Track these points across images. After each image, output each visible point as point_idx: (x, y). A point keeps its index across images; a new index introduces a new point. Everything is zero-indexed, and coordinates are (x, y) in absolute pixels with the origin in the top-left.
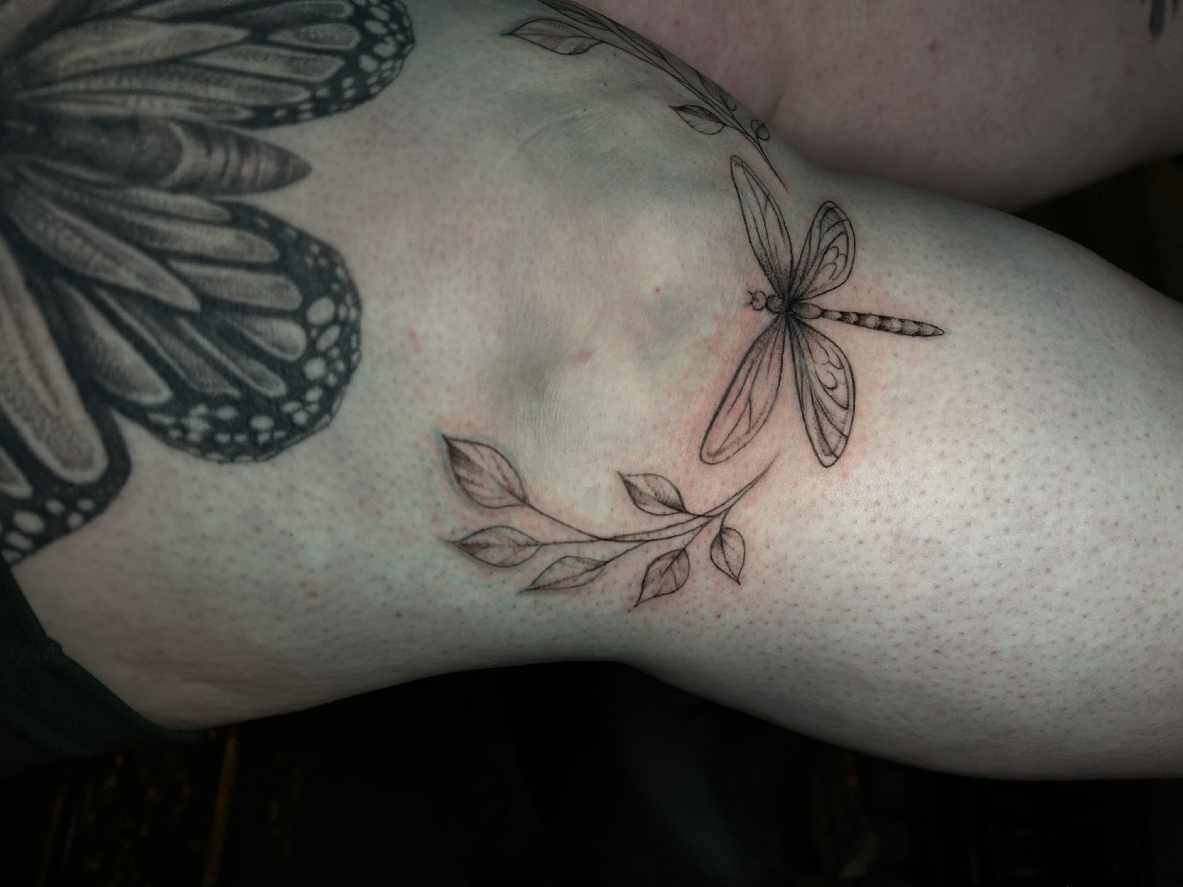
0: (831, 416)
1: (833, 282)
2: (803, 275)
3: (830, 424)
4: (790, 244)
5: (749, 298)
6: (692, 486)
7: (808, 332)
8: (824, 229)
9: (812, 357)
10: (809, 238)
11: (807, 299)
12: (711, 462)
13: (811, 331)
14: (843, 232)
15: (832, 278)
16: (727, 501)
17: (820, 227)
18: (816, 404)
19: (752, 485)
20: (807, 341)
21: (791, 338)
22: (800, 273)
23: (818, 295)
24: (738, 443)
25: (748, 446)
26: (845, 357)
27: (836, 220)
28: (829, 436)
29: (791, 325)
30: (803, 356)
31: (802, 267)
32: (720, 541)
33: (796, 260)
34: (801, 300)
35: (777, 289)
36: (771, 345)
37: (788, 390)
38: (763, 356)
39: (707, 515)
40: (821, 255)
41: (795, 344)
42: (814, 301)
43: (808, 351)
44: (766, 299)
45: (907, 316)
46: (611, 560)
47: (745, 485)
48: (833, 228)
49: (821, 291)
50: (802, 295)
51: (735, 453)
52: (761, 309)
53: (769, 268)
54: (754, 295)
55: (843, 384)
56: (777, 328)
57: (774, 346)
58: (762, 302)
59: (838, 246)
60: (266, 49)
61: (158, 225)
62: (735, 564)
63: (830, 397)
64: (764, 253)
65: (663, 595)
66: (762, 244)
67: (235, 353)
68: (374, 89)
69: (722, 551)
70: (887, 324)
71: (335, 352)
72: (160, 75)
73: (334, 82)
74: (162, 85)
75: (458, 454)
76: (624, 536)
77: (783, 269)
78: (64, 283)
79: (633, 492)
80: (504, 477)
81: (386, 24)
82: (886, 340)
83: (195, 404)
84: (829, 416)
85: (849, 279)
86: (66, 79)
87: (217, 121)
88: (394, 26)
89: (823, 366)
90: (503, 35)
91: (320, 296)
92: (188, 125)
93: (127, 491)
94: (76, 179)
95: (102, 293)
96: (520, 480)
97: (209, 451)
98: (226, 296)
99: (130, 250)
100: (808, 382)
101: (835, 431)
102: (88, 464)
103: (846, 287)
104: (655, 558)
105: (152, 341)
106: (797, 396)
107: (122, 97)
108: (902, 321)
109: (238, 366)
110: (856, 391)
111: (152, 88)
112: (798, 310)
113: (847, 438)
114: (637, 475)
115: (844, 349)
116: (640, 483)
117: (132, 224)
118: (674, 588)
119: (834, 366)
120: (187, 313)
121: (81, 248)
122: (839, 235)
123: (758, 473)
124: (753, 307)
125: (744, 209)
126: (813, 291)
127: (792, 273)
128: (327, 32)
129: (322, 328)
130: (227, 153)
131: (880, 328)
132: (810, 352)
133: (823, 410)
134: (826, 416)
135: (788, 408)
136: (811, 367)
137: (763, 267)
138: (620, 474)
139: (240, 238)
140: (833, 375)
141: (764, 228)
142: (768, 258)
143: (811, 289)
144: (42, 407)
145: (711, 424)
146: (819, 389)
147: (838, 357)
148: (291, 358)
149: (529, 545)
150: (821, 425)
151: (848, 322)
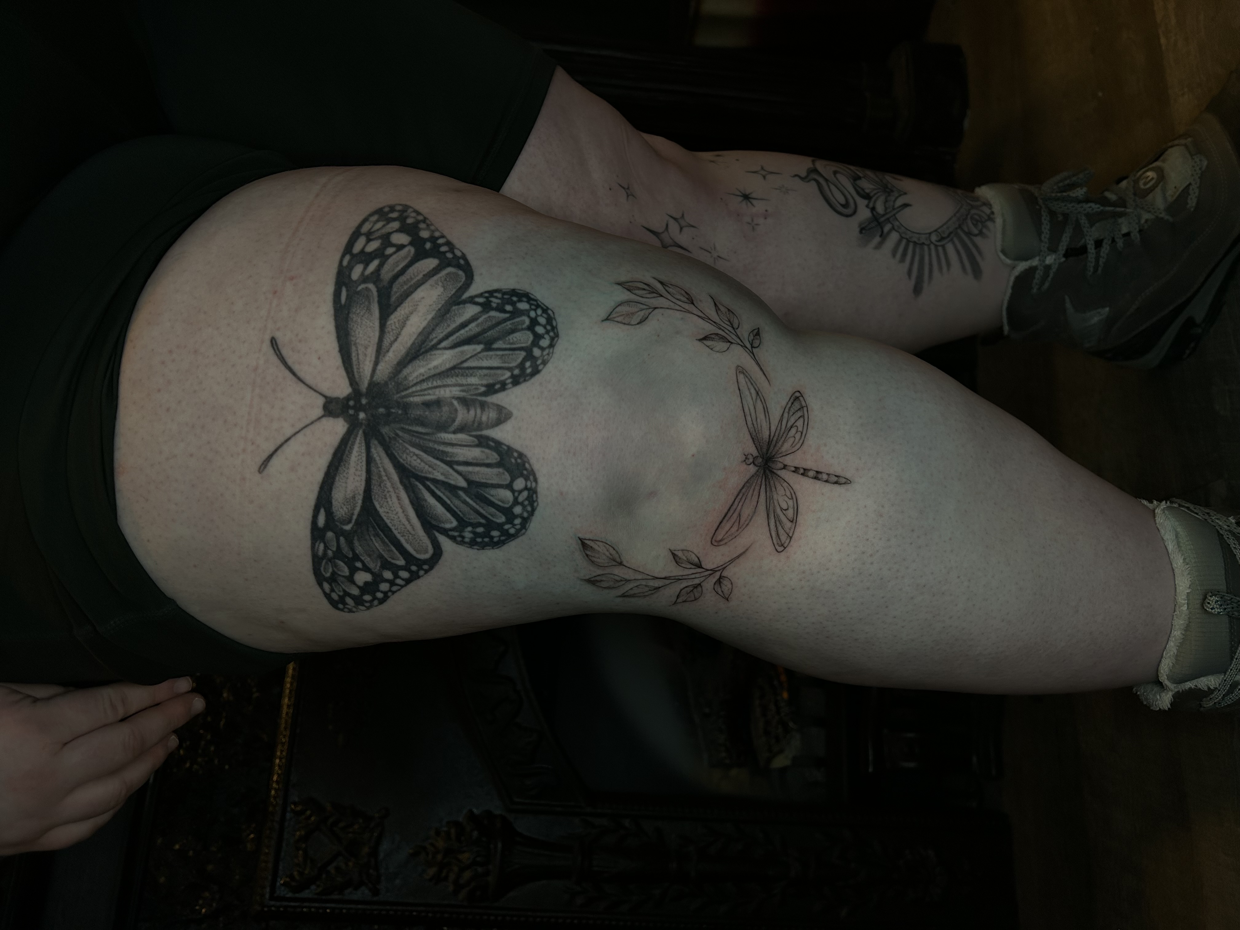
1: (792, 449)
2: (776, 444)
3: (782, 529)
4: (770, 423)
5: (744, 458)
6: (706, 556)
7: (775, 477)
8: (791, 413)
9: (776, 490)
10: (781, 420)
11: (776, 458)
12: (717, 545)
13: (777, 477)
14: (802, 415)
15: (792, 446)
16: (724, 564)
17: (789, 413)
18: (776, 517)
19: (738, 557)
20: (774, 482)
21: (765, 481)
22: (774, 443)
23: (783, 456)
24: (732, 536)
25: (737, 537)
26: (794, 493)
27: (799, 407)
28: (781, 536)
29: (766, 473)
30: (771, 490)
31: (775, 439)
32: (719, 582)
33: (772, 434)
34: (773, 459)
35: (760, 452)
36: (754, 484)
37: (762, 508)
38: (749, 491)
39: (713, 570)
40: (787, 431)
41: (767, 484)
42: (780, 459)
44: (754, 458)
45: (831, 472)
46: (662, 587)
47: (735, 557)
48: (797, 412)
49: (785, 454)
50: (774, 456)
51: (730, 541)
52: (750, 464)
53: (756, 440)
54: (747, 456)
55: (791, 508)
56: (758, 475)
57: (756, 485)
58: (751, 460)
59: (798, 425)
60: (491, 353)
61: (449, 449)
62: (726, 592)
63: (784, 514)
64: (753, 430)
65: (688, 601)
66: (753, 425)
67: (482, 504)
68: (540, 367)
69: (721, 587)
70: (820, 476)
71: (526, 503)
72: (448, 376)
73: (521, 365)
74: (449, 381)
75: (586, 545)
76: (670, 577)
77: (764, 440)
78: (414, 480)
79: (676, 558)
80: (610, 554)
81: (545, 327)
82: (818, 484)
83: (467, 527)
84: (782, 525)
85: (802, 447)
86: (413, 386)
87: (471, 395)
88: (549, 328)
89: (782, 497)
90: (603, 321)
91: (519, 477)
92: (459, 399)
93: (440, 562)
94: (417, 432)
95: (428, 483)
96: (619, 555)
97: (473, 546)
98: (478, 480)
99: (438, 463)
100: (773, 504)
101: (785, 533)
102: (426, 552)
103: (799, 451)
104: (684, 586)
105: (449, 502)
106: (766, 512)
107: (434, 390)
108: (828, 474)
109: (484, 510)
110: (798, 512)
111: (445, 383)
112: (770, 464)
113: (791, 538)
114: (678, 550)
115: (794, 488)
116: (680, 554)
117: (439, 450)
118: (693, 599)
119: (788, 497)
120: (462, 489)
121: (420, 464)
122: (799, 418)
123: (742, 551)
124: (746, 462)
125: (744, 403)
126: (781, 453)
127: (770, 442)
128: (518, 337)
129: (520, 492)
130: (476, 411)
131: (816, 478)
132: (776, 489)
133: (779, 521)
134: (781, 525)
135: (760, 519)
136: (775, 496)
137: (753, 439)
138: (670, 550)
139: (482, 452)
140: (787, 502)
141: (755, 414)
142: (756, 434)
143: (780, 451)
144: (408, 531)
145: (718, 527)
146: (778, 510)
147: (790, 493)
148: (507, 506)
149: (621, 581)
150: (778, 529)
151: (798, 474)
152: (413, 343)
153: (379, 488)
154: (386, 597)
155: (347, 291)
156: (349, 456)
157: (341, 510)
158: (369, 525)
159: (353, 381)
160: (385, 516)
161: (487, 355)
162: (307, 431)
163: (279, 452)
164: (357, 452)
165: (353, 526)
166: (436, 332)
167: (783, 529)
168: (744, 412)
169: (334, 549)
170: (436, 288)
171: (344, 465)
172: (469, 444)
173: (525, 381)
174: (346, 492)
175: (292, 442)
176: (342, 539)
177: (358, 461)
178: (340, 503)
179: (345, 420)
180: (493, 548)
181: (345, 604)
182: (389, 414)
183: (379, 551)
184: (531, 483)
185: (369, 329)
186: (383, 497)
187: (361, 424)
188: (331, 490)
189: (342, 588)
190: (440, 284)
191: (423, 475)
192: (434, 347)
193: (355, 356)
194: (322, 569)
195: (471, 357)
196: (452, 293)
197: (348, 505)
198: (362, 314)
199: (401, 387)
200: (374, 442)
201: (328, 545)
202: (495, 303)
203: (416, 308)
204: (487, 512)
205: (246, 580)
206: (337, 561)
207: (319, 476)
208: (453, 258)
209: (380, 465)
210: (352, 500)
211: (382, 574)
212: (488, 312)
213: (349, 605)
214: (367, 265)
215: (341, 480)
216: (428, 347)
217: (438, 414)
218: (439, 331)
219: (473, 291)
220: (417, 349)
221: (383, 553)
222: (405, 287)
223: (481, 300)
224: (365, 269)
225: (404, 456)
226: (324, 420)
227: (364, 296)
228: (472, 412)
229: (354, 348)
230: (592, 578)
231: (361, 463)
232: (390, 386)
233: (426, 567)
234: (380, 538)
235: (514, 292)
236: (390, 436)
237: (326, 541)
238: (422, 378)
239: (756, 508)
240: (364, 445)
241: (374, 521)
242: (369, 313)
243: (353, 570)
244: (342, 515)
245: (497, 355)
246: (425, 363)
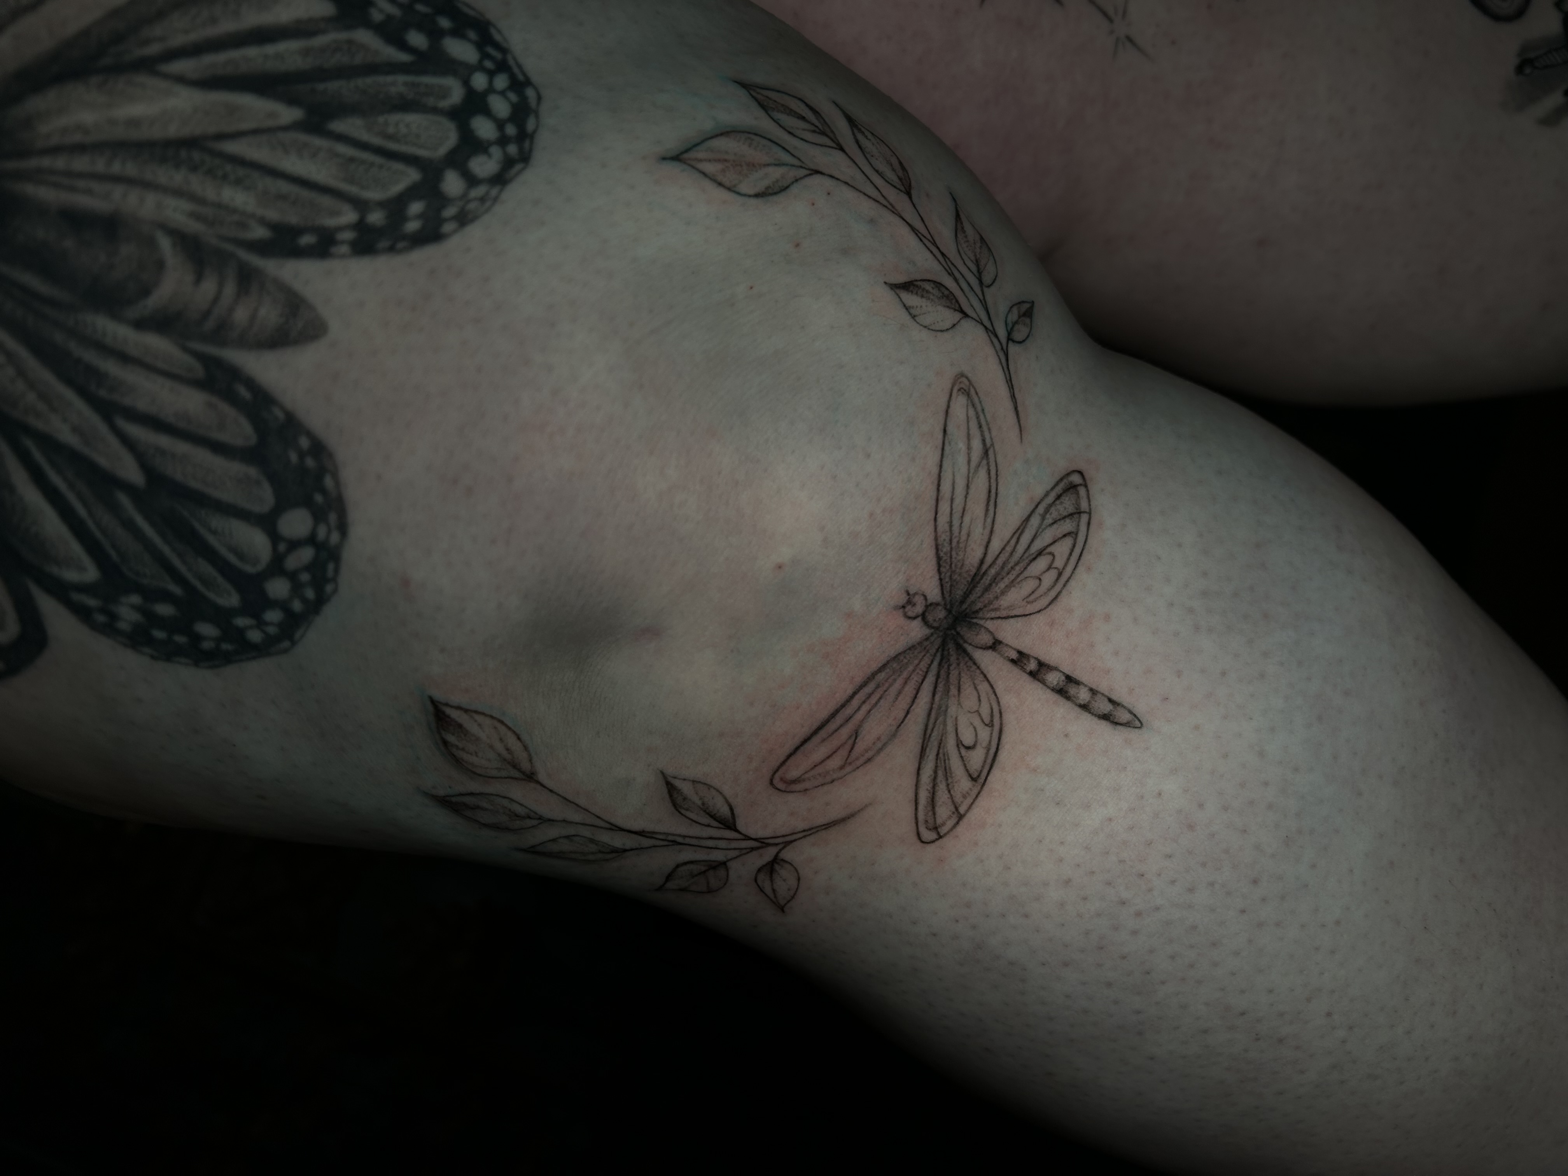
0: (952, 782)
1: (1026, 606)
2: (990, 585)
3: (946, 792)
4: (992, 532)
5: (903, 599)
6: (751, 807)
7: (966, 662)
8: (1049, 520)
9: (958, 697)
10: (1019, 531)
11: (980, 618)
12: (783, 789)
13: (970, 663)
14: (1073, 532)
15: (1028, 600)
16: (792, 834)
17: (1043, 517)
18: (940, 761)
19: (828, 826)
20: (960, 674)
21: (940, 664)
22: (987, 580)
23: (999, 618)
24: (826, 776)
25: (835, 783)
26: (1001, 713)
27: (1071, 509)
28: (941, 805)
29: (946, 648)
30: (948, 692)
31: (993, 571)
32: (771, 868)
33: (989, 560)
34: (972, 618)
35: (947, 595)
36: (911, 668)
37: (914, 727)
38: (895, 680)
39: (762, 840)
40: (1026, 561)
41: (943, 675)
42: (989, 624)
43: (957, 688)
44: (927, 606)
45: (1102, 688)
46: (632, 850)
47: (819, 824)
48: (1062, 522)
49: (1004, 613)
50: (977, 612)
51: (817, 787)
52: (915, 618)
53: (947, 563)
54: (912, 597)
55: (983, 747)
56: (927, 648)
57: (914, 671)
58: (919, 609)
59: (1055, 554)
62: (782, 892)
63: (962, 757)
64: (948, 538)
65: (689, 891)
66: (951, 525)
67: (181, 546)
68: (448, 227)
69: (772, 879)
70: (1070, 689)
71: (305, 577)
72: (164, 161)
74: (164, 175)
75: (446, 717)
76: (656, 833)
77: (965, 568)
79: (674, 795)
80: (508, 751)
81: (500, 126)
82: (1063, 707)
83: (128, 592)
84: (950, 780)
85: (1050, 608)
86: (44, 152)
87: (219, 237)
88: (511, 130)
89: (970, 715)
90: (664, 160)
91: (298, 504)
92: (179, 235)
93: (43, 661)
95: (31, 445)
96: (531, 757)
97: (141, 645)
98: (178, 477)
99: (70, 394)
100: (941, 728)
101: (950, 803)
103: (1040, 619)
104: (688, 859)
105: (82, 513)
106: (921, 741)
107: (108, 185)
108: (1093, 692)
109: (183, 561)
110: (996, 762)
111: (149, 176)
112: (963, 630)
113: (961, 817)
114: (684, 779)
115: (1003, 702)
116: (685, 788)
118: (703, 890)
119: (983, 721)
120: (129, 488)
122: (1064, 536)
123: (840, 816)
124: (907, 610)
125: (945, 467)
127: (977, 578)
128: (413, 126)
129: (295, 545)
130: (221, 285)
131: (1061, 692)
132: (959, 691)
133: (945, 769)
134: (947, 779)
135: (903, 755)
136: (953, 710)
137: (939, 559)
138: (663, 774)
139: (211, 405)
140: (975, 730)
141: (963, 501)
142: (951, 548)
143: (994, 606)
145: (797, 749)
147: (992, 709)
148: (249, 569)
149: (529, 817)
150: (937, 788)
151: (1023, 669)
161: (304, 144)
166: (166, 23)
167: (949, 792)
168: (938, 490)
172: (176, 371)
173: (392, 249)
180: (200, 664)
184: (329, 530)
191: (17, 416)
192: (148, 65)
195: (254, 131)
202: (382, 11)
204: (191, 571)
216: (128, 58)
217: (103, 258)
218: (177, 25)
230: (453, 796)
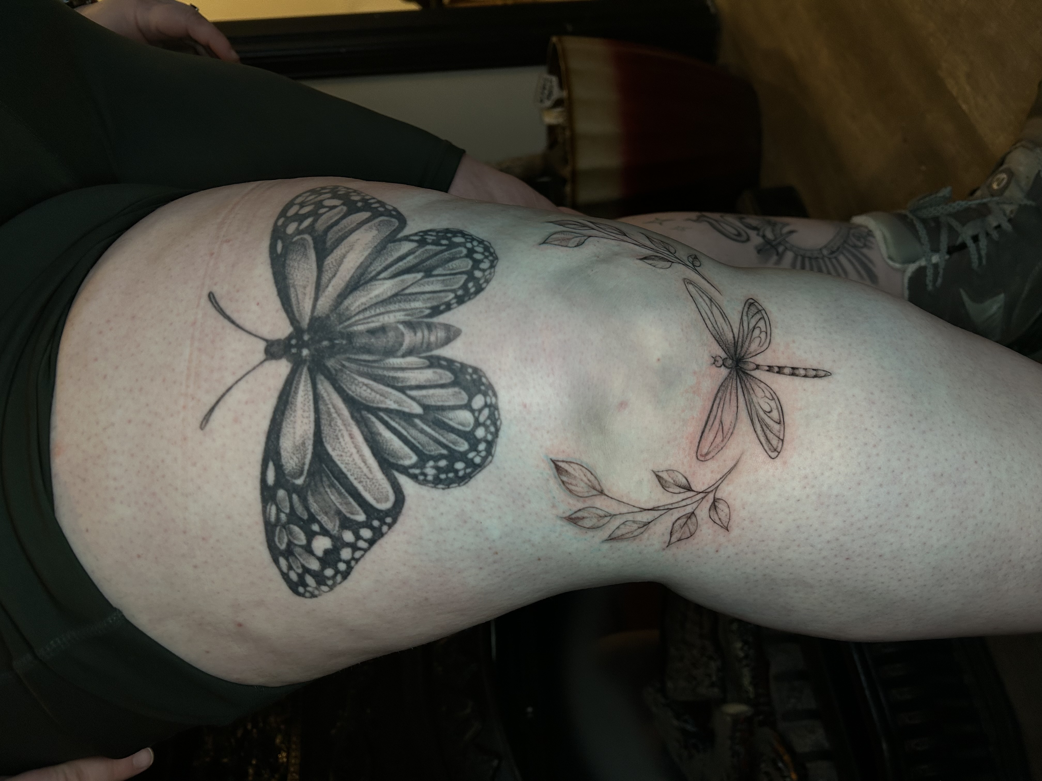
2: (742, 345)
4: (731, 327)
5: (712, 361)
6: (694, 475)
7: (750, 378)
8: (750, 317)
9: (754, 393)
10: (742, 322)
11: (746, 359)
12: (703, 460)
13: (752, 378)
14: (762, 318)
16: (716, 483)
17: (747, 316)
18: (761, 421)
19: (730, 472)
20: (750, 384)
21: (740, 382)
22: (740, 344)
23: (753, 356)
24: (718, 447)
25: (723, 449)
26: (775, 393)
27: (756, 311)
28: (771, 438)
29: (739, 375)
30: (749, 392)
31: (740, 340)
32: (714, 507)
34: (743, 360)
35: (728, 353)
36: (729, 388)
37: (743, 414)
38: (726, 395)
39: (705, 491)
40: (751, 333)
41: (743, 386)
42: (750, 360)
44: (723, 360)
45: (808, 366)
46: (652, 521)
47: (725, 472)
48: (755, 316)
49: (754, 354)
50: (743, 357)
51: (717, 454)
52: (721, 366)
54: (715, 359)
55: (775, 409)
56: (732, 377)
57: (731, 388)
58: (720, 362)
59: (760, 326)
60: (432, 279)
61: (400, 374)
62: (725, 520)
63: (769, 417)
64: (716, 333)
65: (683, 539)
66: (714, 328)
67: (441, 431)
68: (484, 285)
69: (717, 513)
70: (797, 372)
71: (488, 422)
72: (390, 303)
73: (464, 287)
74: (392, 307)
75: (561, 468)
76: (659, 507)
77: (729, 342)
78: (366, 412)
79: (661, 481)
80: (589, 480)
81: (483, 254)
82: (797, 381)
83: (428, 461)
84: (770, 428)
85: (770, 346)
86: (355, 315)
87: (416, 318)
88: (487, 254)
89: (762, 399)
90: (540, 244)
91: (476, 394)
92: (404, 323)
93: (404, 510)
94: (365, 361)
95: (381, 414)
96: (598, 481)
97: (438, 484)
98: (433, 403)
99: (389, 390)
100: (754, 409)
101: (775, 437)
102: (387, 499)
103: (769, 351)
104: (677, 518)
105: (405, 433)
106: (749, 417)
107: (378, 317)
108: (805, 369)
109: (444, 438)
110: (784, 412)
111: (388, 310)
112: (741, 365)
113: (783, 440)
114: (662, 471)
115: (772, 388)
116: (664, 475)
117: (389, 377)
118: (689, 535)
119: (768, 398)
120: (417, 416)
121: (370, 394)
122: (759, 320)
123: (732, 465)
124: (716, 364)
125: (699, 308)
126: (750, 353)
127: (736, 344)
128: (457, 264)
129: (480, 411)
130: (423, 332)
131: (793, 374)
132: (753, 391)
133: (766, 425)
134: (768, 428)
135: (744, 425)
136: (755, 399)
137: (717, 341)
138: (653, 471)
139: (435, 372)
140: (769, 404)
141: (714, 319)
142: (720, 336)
143: (748, 353)
144: (365, 475)
145: (701, 438)
146: (761, 413)
147: (770, 393)
148: (468, 429)
149: (606, 516)
150: (766, 434)
151: (774, 372)
152: (352, 277)
153: (329, 427)
154: (350, 569)
155: (283, 242)
156: (295, 397)
157: (291, 461)
158: (323, 474)
159: (293, 320)
160: (339, 460)
161: (428, 282)
162: (249, 377)
163: (221, 403)
164: (303, 391)
165: (306, 478)
166: (374, 265)
167: (772, 433)
168: (702, 316)
169: (287, 511)
170: (371, 231)
171: (291, 408)
172: (419, 366)
173: (470, 299)
174: (295, 438)
175: (233, 391)
176: (295, 497)
177: (304, 401)
178: (289, 453)
179: (288, 360)
180: (459, 485)
181: (305, 585)
182: (333, 346)
183: (335, 505)
184: (491, 399)
185: (307, 271)
186: (335, 437)
187: (305, 360)
188: (278, 438)
189: (301, 563)
190: (374, 228)
191: (375, 405)
192: (374, 278)
193: (294, 297)
194: (276, 540)
195: (412, 284)
196: (387, 234)
197: (298, 454)
198: (298, 259)
199: (343, 318)
200: (320, 378)
201: (280, 506)
202: (430, 239)
203: (352, 248)
204: (447, 440)
205: (195, 567)
206: (292, 526)
207: (265, 425)
208: (385, 211)
209: (328, 402)
210: (301, 448)
211: (341, 535)
212: (424, 247)
213: (310, 586)
214: (301, 222)
215: (288, 426)
216: (367, 279)
217: (385, 340)
218: (377, 264)
219: (407, 232)
220: (357, 281)
221: (340, 507)
222: (340, 234)
223: (416, 238)
224: (299, 225)
225: (353, 387)
226: (267, 364)
227: (299, 244)
228: (419, 334)
229: (292, 290)
230: (573, 514)
231: (308, 402)
232: (332, 318)
233: (389, 520)
234: (335, 489)
235: (447, 231)
236: (337, 368)
237: (278, 502)
238: (363, 307)
239: (737, 413)
240: (310, 383)
241: (327, 467)
242: (305, 257)
243: (311, 535)
244: (293, 467)
245: (438, 281)
246: (366, 293)
